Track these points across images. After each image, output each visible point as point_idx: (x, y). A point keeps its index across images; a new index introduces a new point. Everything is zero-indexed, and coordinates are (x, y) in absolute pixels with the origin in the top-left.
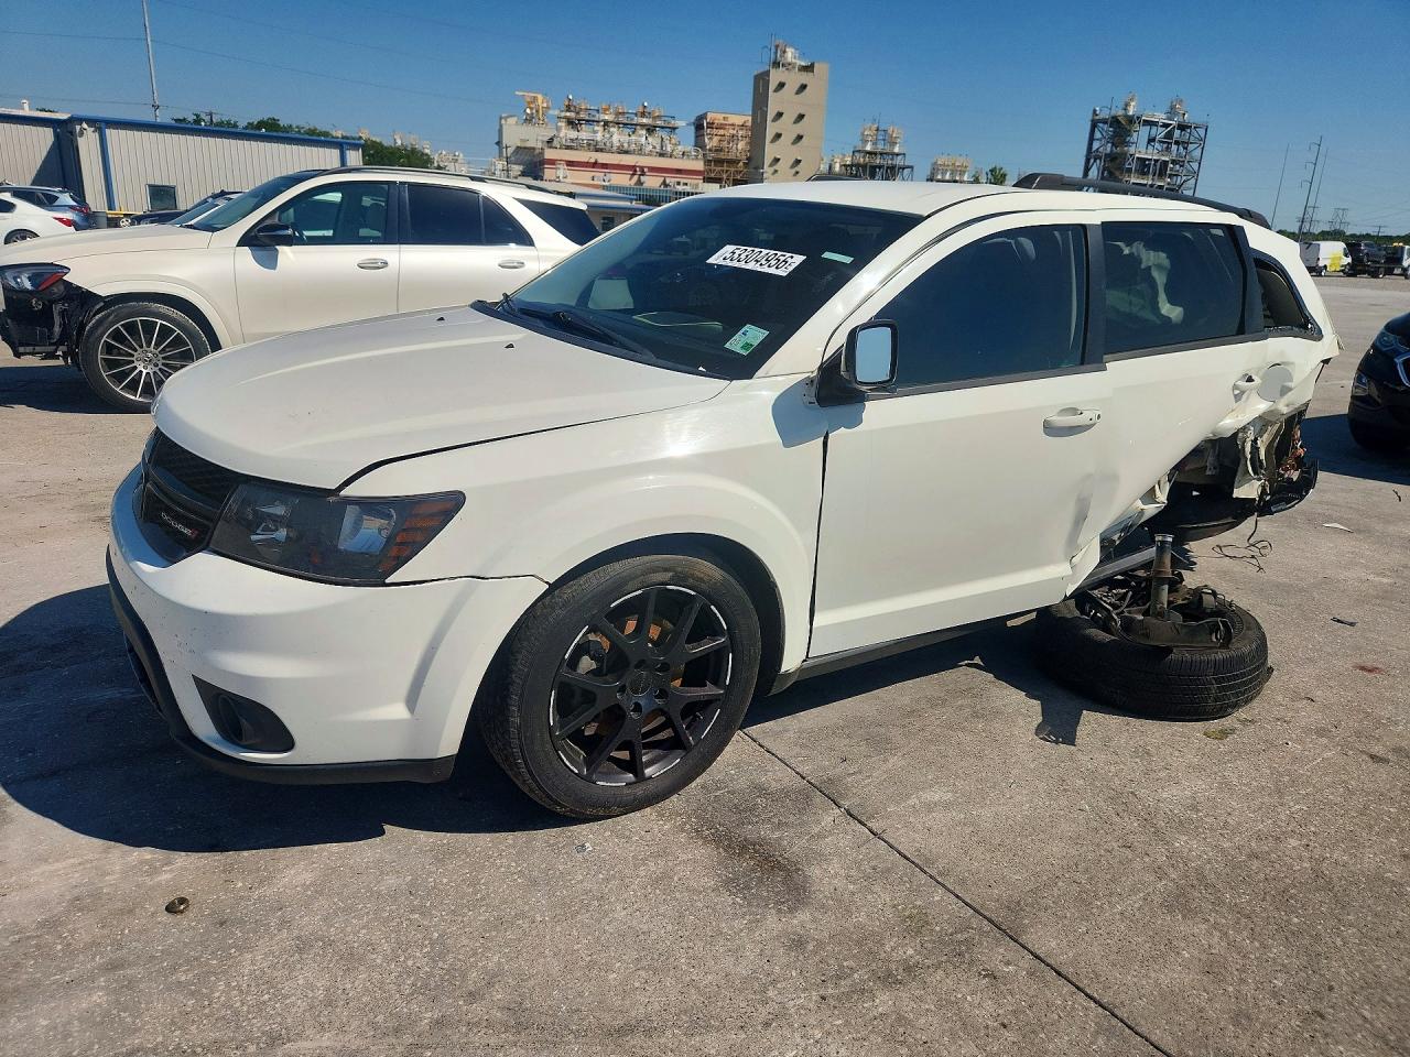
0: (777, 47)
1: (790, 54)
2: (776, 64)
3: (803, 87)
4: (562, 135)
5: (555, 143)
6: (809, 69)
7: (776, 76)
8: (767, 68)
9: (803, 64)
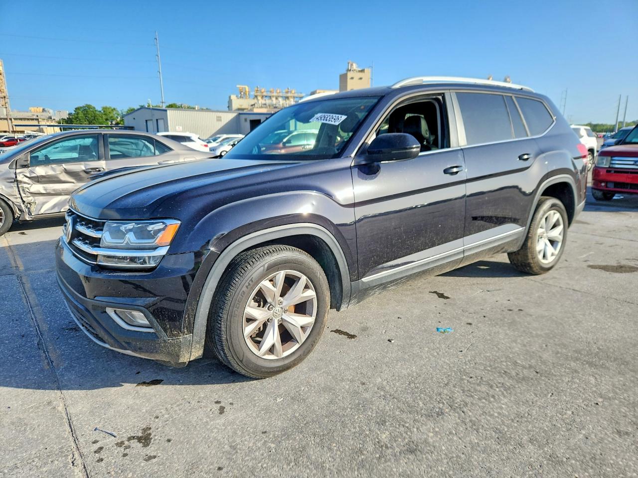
0: (348, 63)
1: (355, 66)
2: (349, 70)
3: (361, 79)
4: (260, 102)
5: (256, 105)
6: (362, 71)
7: (350, 75)
8: (345, 72)
9: (360, 70)
